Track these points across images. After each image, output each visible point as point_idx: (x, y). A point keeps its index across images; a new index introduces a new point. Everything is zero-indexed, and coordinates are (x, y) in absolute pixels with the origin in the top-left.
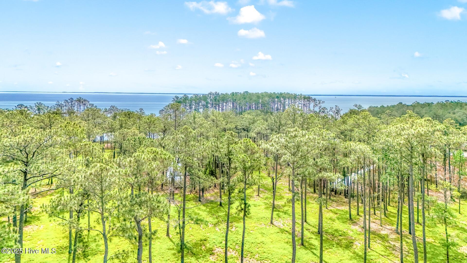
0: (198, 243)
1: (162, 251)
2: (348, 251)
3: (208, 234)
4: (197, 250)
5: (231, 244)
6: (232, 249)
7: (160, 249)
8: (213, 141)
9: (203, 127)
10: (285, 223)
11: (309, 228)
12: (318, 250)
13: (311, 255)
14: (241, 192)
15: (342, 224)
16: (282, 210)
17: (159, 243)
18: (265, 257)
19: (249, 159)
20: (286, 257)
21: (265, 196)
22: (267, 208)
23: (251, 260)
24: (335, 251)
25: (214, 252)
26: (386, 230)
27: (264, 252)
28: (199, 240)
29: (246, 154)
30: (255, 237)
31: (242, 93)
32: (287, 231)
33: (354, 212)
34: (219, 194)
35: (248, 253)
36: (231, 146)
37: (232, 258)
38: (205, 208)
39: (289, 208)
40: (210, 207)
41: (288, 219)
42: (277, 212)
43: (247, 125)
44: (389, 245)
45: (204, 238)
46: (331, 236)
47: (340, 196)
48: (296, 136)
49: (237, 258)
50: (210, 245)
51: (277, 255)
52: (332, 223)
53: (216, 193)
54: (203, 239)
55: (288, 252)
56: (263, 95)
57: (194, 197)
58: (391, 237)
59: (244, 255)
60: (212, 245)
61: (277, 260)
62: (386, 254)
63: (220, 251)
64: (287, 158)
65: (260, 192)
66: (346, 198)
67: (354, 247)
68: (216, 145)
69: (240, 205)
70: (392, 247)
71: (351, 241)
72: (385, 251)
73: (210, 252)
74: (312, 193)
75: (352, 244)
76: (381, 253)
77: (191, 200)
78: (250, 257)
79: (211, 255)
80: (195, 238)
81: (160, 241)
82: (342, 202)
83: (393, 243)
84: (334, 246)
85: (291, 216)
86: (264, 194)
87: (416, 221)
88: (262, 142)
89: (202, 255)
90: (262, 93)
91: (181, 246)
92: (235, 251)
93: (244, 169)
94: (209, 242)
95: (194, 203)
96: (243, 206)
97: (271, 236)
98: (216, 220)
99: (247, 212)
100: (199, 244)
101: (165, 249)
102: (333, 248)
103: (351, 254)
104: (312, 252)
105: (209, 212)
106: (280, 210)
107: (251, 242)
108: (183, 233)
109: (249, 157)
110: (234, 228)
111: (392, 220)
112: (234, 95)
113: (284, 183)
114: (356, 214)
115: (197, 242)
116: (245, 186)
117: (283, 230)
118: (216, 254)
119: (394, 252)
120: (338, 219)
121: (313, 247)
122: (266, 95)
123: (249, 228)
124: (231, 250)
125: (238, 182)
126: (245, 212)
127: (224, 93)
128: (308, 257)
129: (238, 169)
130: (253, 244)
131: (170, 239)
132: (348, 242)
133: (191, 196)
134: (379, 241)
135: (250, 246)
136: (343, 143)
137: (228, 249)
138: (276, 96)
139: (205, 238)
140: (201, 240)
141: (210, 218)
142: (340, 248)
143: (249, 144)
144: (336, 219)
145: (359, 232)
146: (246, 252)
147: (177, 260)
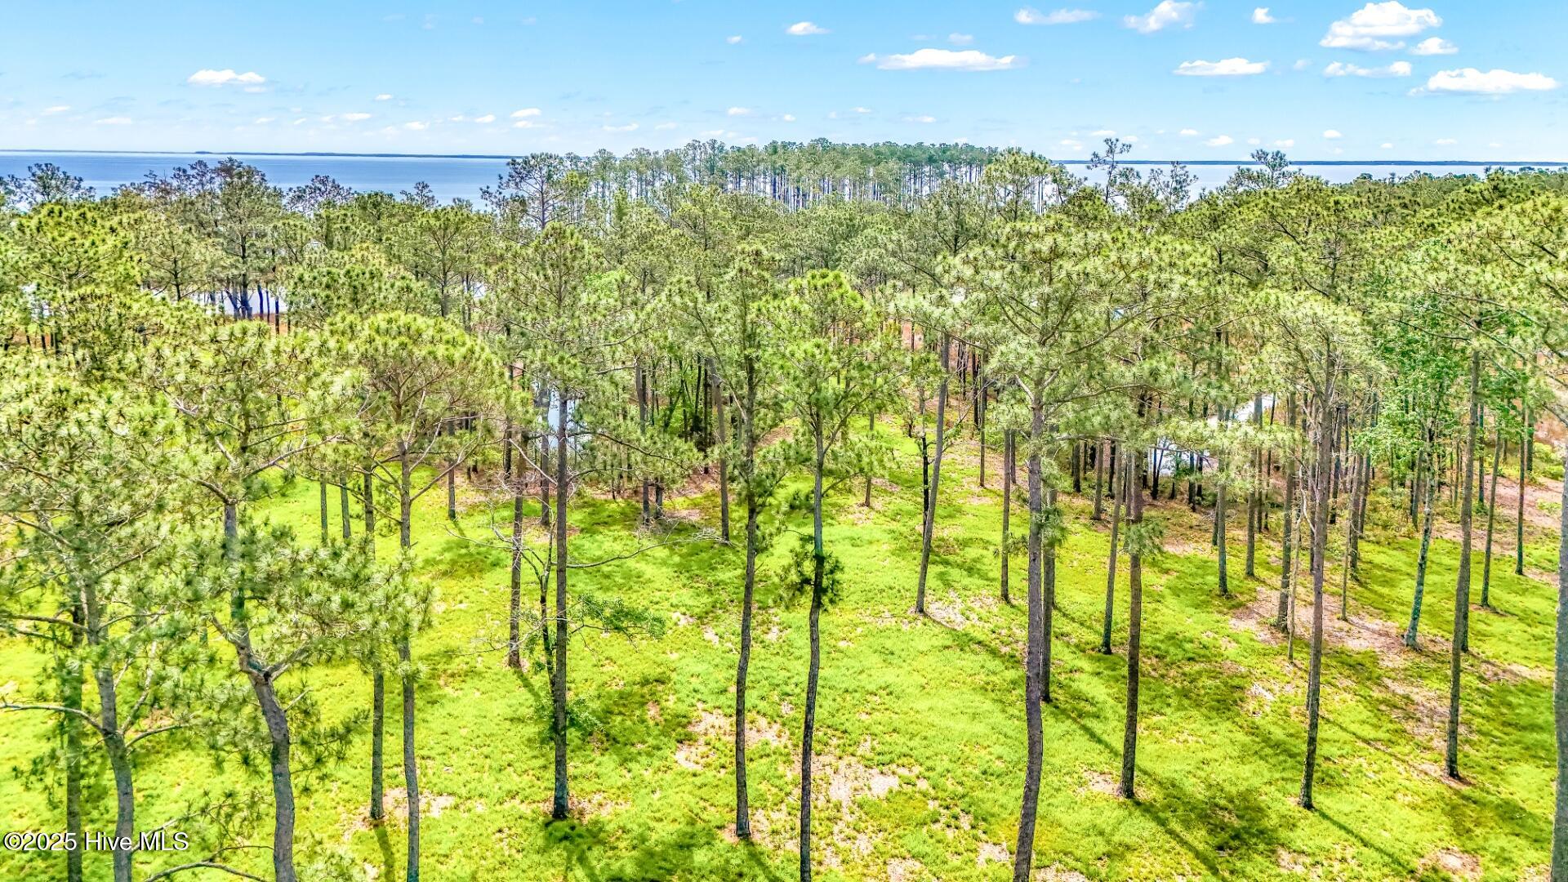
0: (630, 694)
1: (485, 730)
2: (1228, 724)
3: (675, 656)
4: (628, 723)
5: (763, 698)
6: (764, 715)
7: (480, 720)
8: (675, 289)
9: (651, 248)
10: (970, 609)
11: (1066, 629)
12: (1106, 718)
13: (1082, 741)
14: (800, 508)
15: (1192, 610)
16: (959, 560)
17: (478, 694)
18: (898, 750)
19: (836, 364)
20: (983, 753)
21: (891, 507)
22: (900, 552)
23: (842, 764)
24: (1176, 724)
25: (696, 729)
26: (1366, 634)
27: (894, 730)
28: (638, 679)
29: (821, 341)
30: (858, 666)
31: (806, 144)
32: (979, 643)
33: (1236, 566)
34: (719, 500)
35: (830, 732)
36: (754, 306)
37: (768, 755)
38: (666, 552)
39: (985, 552)
40: (685, 550)
41: (984, 592)
42: (940, 568)
43: (825, 245)
44: (1388, 696)
45: (654, 672)
46: (1154, 661)
47: (1172, 504)
48: (1056, 253)
49: (788, 754)
50: (679, 699)
51: (948, 744)
52: (1155, 610)
53: (707, 497)
54: (651, 678)
55: (988, 731)
56: (878, 153)
57: (627, 510)
58: (1391, 665)
59: (814, 744)
60: (689, 701)
61: (946, 764)
62: (1381, 735)
63: (715, 723)
64: (1019, 356)
65: (873, 492)
66: (1194, 510)
67: (1251, 705)
68: (691, 305)
69: (798, 564)
70: (1402, 704)
71: (1236, 682)
72: (1375, 721)
73: (679, 730)
74: (1069, 494)
75: (1237, 695)
76: (1359, 733)
77: (615, 522)
78: (838, 752)
79: (680, 742)
80: (622, 673)
81: (483, 685)
82: (1181, 526)
83: (1401, 689)
84: (1169, 705)
85: (993, 580)
86: (888, 499)
87: (1479, 599)
88: (894, 286)
89: (643, 742)
90: (877, 145)
91: (554, 716)
92: (776, 727)
93: (814, 409)
94: (678, 686)
95: (624, 533)
96: (809, 567)
97: (922, 662)
98: (706, 599)
99: (825, 591)
100: (637, 699)
101: (496, 720)
102: (1168, 711)
103: (1241, 737)
104: (1085, 728)
105: (681, 569)
106: (951, 558)
107: (844, 686)
108: (562, 664)
109: (838, 352)
110: (775, 629)
111: (1381, 596)
112: (775, 152)
113: (960, 459)
114: (1242, 574)
115: (628, 689)
116: (819, 484)
117: (965, 639)
118: (702, 740)
119: (1409, 726)
120: (1176, 592)
121: (1088, 708)
122: (893, 154)
123: (835, 631)
124: (762, 722)
125: (788, 464)
126: (819, 591)
127: (743, 146)
128: (1070, 748)
129: (789, 405)
130: (848, 697)
131: (521, 676)
132: (1226, 684)
133: (614, 506)
134: (1347, 682)
135: (835, 705)
136: (1246, 295)
137: (749, 716)
138: (926, 156)
139: (659, 670)
140: (645, 682)
141: (684, 591)
142: (1194, 712)
143: (836, 293)
144: (1167, 592)
145: (1262, 646)
146: (824, 729)
147: (545, 767)
